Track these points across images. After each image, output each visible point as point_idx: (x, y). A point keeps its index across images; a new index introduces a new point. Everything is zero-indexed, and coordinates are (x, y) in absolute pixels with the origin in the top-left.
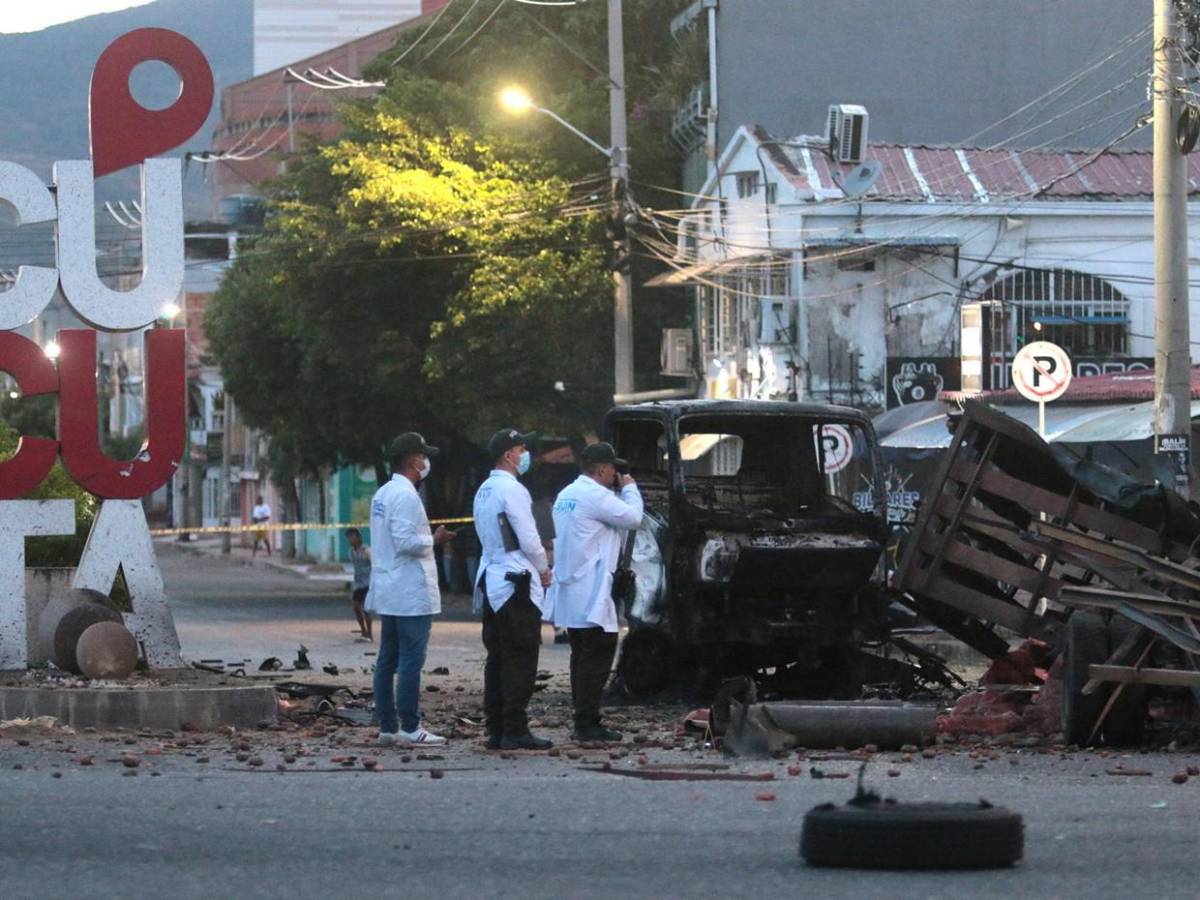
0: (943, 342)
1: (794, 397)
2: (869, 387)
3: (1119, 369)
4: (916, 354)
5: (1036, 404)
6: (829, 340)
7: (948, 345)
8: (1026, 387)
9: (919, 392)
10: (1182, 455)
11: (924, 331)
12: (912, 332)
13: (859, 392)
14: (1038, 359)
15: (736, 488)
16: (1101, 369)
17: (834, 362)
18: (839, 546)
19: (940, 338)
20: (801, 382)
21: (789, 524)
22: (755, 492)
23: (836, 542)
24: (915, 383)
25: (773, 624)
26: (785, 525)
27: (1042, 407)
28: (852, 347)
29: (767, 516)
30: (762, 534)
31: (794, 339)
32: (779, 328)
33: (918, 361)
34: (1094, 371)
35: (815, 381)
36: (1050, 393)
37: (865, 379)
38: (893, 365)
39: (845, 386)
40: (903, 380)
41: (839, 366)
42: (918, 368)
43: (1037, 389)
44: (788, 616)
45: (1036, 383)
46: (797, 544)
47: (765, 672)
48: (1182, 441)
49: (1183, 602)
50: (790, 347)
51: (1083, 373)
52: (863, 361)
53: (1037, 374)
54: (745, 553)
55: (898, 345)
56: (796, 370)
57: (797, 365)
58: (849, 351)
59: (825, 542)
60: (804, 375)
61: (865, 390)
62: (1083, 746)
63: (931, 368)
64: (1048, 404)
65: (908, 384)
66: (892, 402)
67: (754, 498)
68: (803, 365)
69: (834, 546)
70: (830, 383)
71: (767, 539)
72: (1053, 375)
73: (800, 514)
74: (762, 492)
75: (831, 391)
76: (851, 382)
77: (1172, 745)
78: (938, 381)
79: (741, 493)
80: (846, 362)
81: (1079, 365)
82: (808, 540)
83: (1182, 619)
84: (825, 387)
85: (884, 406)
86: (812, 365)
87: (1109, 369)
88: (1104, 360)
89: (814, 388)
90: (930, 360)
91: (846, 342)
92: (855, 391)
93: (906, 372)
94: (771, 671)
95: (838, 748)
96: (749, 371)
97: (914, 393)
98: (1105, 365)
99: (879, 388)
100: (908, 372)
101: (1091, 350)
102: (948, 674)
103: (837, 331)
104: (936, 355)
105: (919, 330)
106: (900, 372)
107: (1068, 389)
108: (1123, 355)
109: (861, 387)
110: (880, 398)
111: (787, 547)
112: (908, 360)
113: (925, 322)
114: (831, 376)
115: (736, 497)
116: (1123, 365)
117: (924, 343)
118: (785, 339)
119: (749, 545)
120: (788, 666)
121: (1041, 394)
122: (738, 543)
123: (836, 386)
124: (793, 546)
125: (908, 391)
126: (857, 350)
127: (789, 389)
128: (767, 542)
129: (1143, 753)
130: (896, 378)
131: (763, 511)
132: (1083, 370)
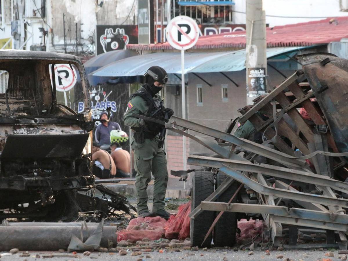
0: (129, 16)
1: (44, 48)
2: (87, 43)
3: (228, 31)
4: (114, 23)
5: (179, 51)
6: (64, 16)
7: (132, 18)
8: (174, 41)
9: (115, 45)
10: (262, 79)
11: (118, 10)
12: (111, 11)
13: (81, 45)
14: (180, 26)
15: (5, 100)
16: (218, 31)
17: (67, 28)
18: (64, 134)
19: (127, 14)
20: (48, 39)
21: (36, 121)
22: (16, 103)
23: (62, 131)
24: (113, 40)
25: (26, 178)
26: (33, 122)
27: (183, 52)
28: (77, 20)
29: (23, 117)
30: (20, 127)
31: (44, 15)
32: (35, 9)
33: (114, 27)
34: (214, 32)
35: (56, 38)
36: (187, 45)
37: (85, 38)
38: (101, 30)
39: (73, 42)
40: (106, 38)
41: (69, 30)
42: (115, 31)
43: (179, 42)
44: (35, 174)
45: (180, 39)
46: (40, 132)
47: (22, 205)
48: (262, 71)
49: (258, 165)
50: (42, 20)
51: (208, 34)
52: (83, 28)
53: (180, 34)
54: (11, 138)
55: (103, 18)
56: (45, 33)
57: (46, 30)
58: (75, 22)
59: (56, 131)
60: (50, 35)
61: (84, 43)
62: (201, 247)
63: (122, 31)
64: (187, 51)
65: (109, 40)
66: (100, 50)
67: (16, 107)
68: (49, 30)
69: (61, 133)
70: (65, 40)
71: (23, 129)
72: (189, 35)
73: (42, 115)
74: (20, 103)
75: (65, 45)
76: (77, 39)
77: (251, 247)
78: (126, 38)
79: (8, 103)
80: (73, 28)
81: (206, 29)
82: (47, 130)
83: (257, 174)
84: (62, 42)
85: (96, 52)
86: (55, 31)
87: (222, 31)
88: (220, 26)
89: (55, 43)
90: (121, 27)
91: (74, 17)
92: (79, 44)
93: (107, 34)
94: (26, 205)
95: (60, 250)
96: (19, 32)
97: (112, 46)
98: (220, 28)
99: (93, 43)
100: (109, 34)
101: (212, 20)
102: (127, 206)
103: (68, 10)
104: (125, 24)
105: (115, 10)
106: (104, 34)
107: (197, 42)
108: (230, 23)
109: (82, 42)
110: (93, 48)
111: (34, 134)
112: (109, 27)
113: (118, 5)
114: (65, 36)
115: (5, 106)
116: (230, 29)
117: (118, 17)
118: (39, 15)
119: (13, 134)
120: (36, 202)
121: (182, 46)
122: (6, 132)
123: (68, 42)
124: (38, 134)
125: (109, 44)
126: (80, 21)
127: (41, 44)
128: (23, 132)
129: (235, 251)
130: (102, 37)
131: (21, 114)
132: (208, 31)
